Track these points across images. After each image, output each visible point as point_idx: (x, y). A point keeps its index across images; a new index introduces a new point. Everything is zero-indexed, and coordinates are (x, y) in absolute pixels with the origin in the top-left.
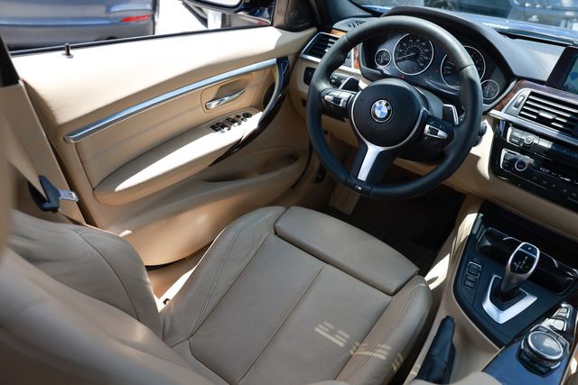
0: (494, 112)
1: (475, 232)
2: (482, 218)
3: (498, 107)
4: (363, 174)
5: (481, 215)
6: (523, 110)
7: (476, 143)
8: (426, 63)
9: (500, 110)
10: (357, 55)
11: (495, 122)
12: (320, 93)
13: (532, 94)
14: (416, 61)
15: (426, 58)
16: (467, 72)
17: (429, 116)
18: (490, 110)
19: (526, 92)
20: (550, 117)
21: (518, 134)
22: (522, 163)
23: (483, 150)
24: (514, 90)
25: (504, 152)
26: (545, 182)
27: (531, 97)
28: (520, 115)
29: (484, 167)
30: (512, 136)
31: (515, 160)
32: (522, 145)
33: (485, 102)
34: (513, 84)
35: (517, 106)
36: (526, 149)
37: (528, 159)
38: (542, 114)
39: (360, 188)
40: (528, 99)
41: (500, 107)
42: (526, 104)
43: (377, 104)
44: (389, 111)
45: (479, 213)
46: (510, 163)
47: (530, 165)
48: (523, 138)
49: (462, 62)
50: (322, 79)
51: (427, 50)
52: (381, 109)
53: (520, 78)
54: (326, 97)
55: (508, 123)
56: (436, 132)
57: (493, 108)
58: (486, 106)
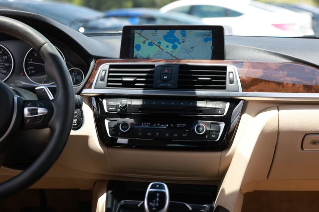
0: (85, 91)
1: (109, 206)
2: (111, 193)
6: (108, 81)
7: (79, 125)
8: (8, 68)
9: (90, 87)
11: (89, 99)
13: (111, 67)
15: (7, 65)
16: (45, 48)
17: (25, 101)
18: (81, 90)
19: (105, 67)
20: (132, 79)
21: (112, 102)
22: (125, 125)
23: (88, 129)
24: (96, 68)
25: (107, 122)
26: (149, 134)
27: (111, 70)
28: (108, 86)
29: (95, 143)
30: (108, 106)
31: (118, 124)
32: (119, 110)
33: (75, 83)
34: (92, 63)
35: (102, 80)
36: (124, 112)
37: (129, 121)
38: (125, 79)
40: (110, 72)
41: (88, 85)
42: (109, 76)
45: (107, 192)
46: (115, 130)
47: (132, 124)
48: (118, 104)
51: (5, 57)
53: (97, 58)
55: (103, 96)
56: (35, 112)
57: (84, 87)
58: (77, 88)
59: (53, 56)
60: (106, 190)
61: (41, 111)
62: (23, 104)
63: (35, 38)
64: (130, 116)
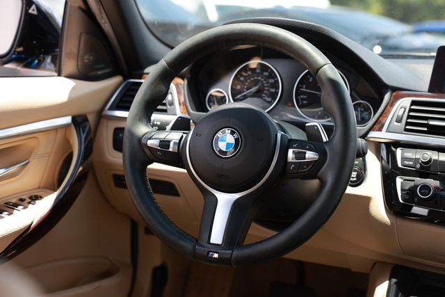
0: (373, 134)
2: (396, 283)
3: (377, 127)
4: (217, 236)
5: (394, 280)
6: (407, 124)
7: (359, 181)
8: (274, 96)
9: (380, 130)
10: (182, 99)
11: (377, 147)
12: (140, 140)
13: (414, 103)
14: (261, 97)
15: (273, 90)
16: (324, 72)
17: (290, 140)
18: (367, 133)
19: (405, 102)
21: (410, 154)
22: (425, 188)
23: (372, 187)
24: (391, 104)
25: (399, 181)
27: (413, 107)
28: (406, 130)
29: (379, 209)
30: (403, 159)
31: (416, 186)
32: (418, 166)
33: (359, 123)
34: (387, 97)
35: (399, 120)
36: (426, 170)
37: (433, 183)
38: (432, 123)
39: (216, 256)
40: (411, 110)
41: (378, 126)
42: (409, 117)
43: (219, 134)
44: (237, 140)
45: (390, 280)
46: (410, 193)
47: (436, 188)
48: (418, 157)
49: (315, 61)
50: (140, 120)
51: (272, 81)
52: (226, 140)
53: (394, 89)
54: (150, 142)
55: (397, 144)
56: (302, 156)
57: (371, 129)
58: (362, 129)
59: (333, 83)
60: (388, 277)
61: (310, 155)
62: (288, 144)
63: (313, 57)
64: (435, 177)
